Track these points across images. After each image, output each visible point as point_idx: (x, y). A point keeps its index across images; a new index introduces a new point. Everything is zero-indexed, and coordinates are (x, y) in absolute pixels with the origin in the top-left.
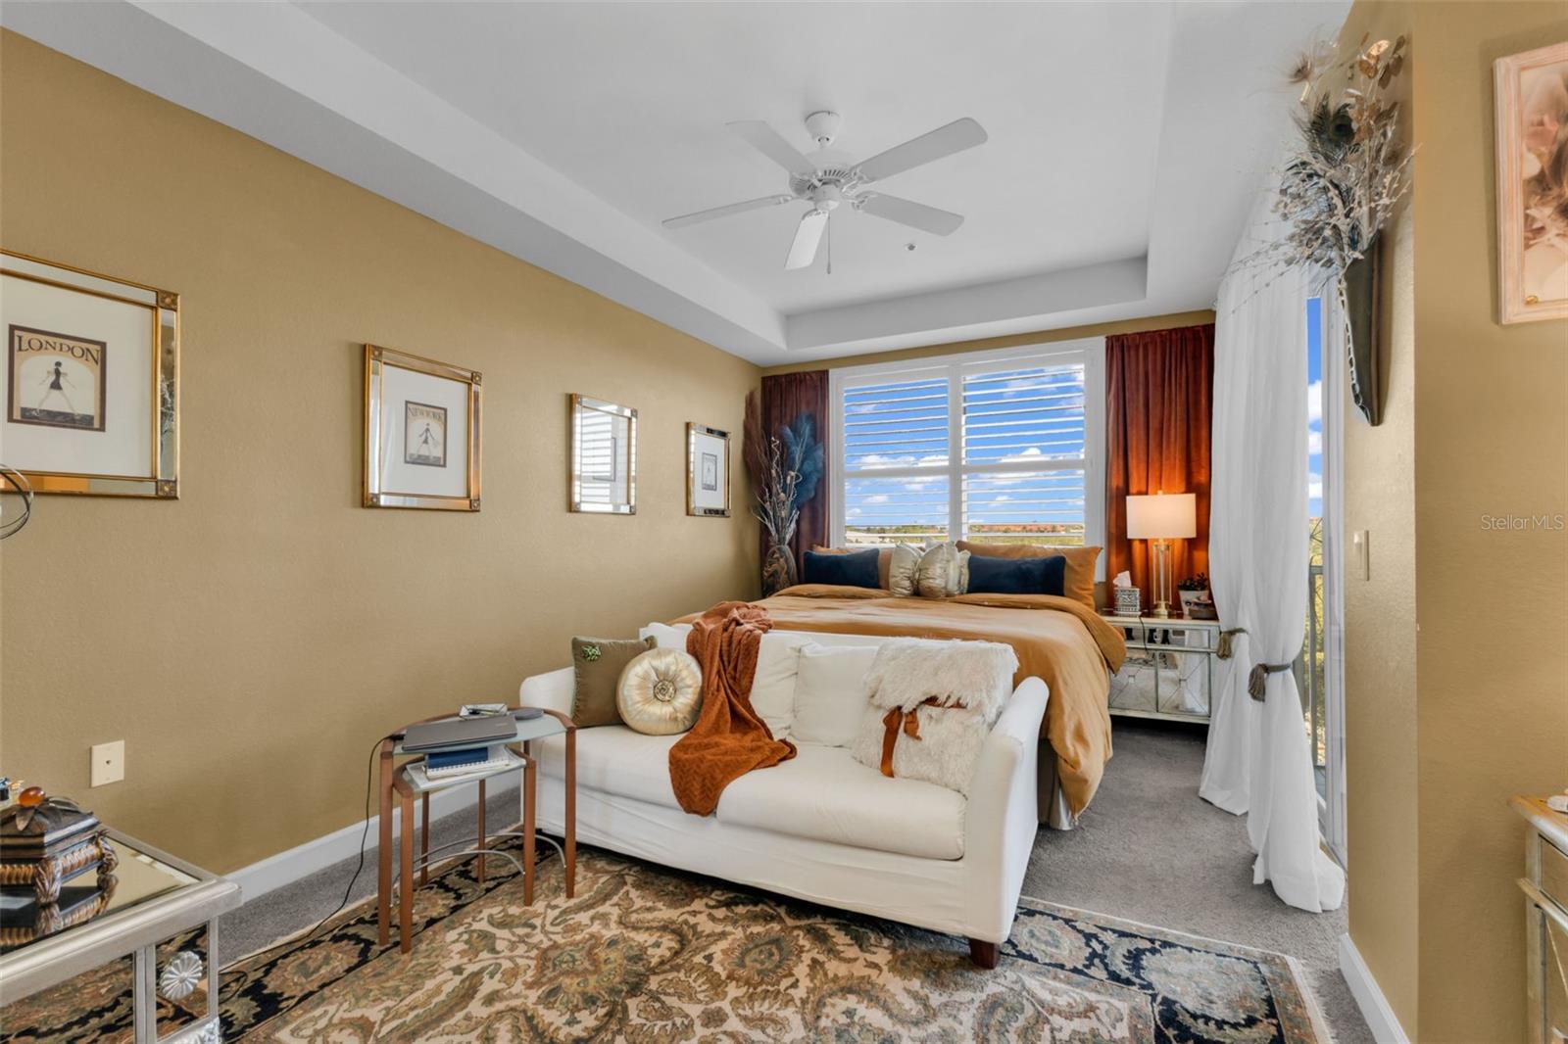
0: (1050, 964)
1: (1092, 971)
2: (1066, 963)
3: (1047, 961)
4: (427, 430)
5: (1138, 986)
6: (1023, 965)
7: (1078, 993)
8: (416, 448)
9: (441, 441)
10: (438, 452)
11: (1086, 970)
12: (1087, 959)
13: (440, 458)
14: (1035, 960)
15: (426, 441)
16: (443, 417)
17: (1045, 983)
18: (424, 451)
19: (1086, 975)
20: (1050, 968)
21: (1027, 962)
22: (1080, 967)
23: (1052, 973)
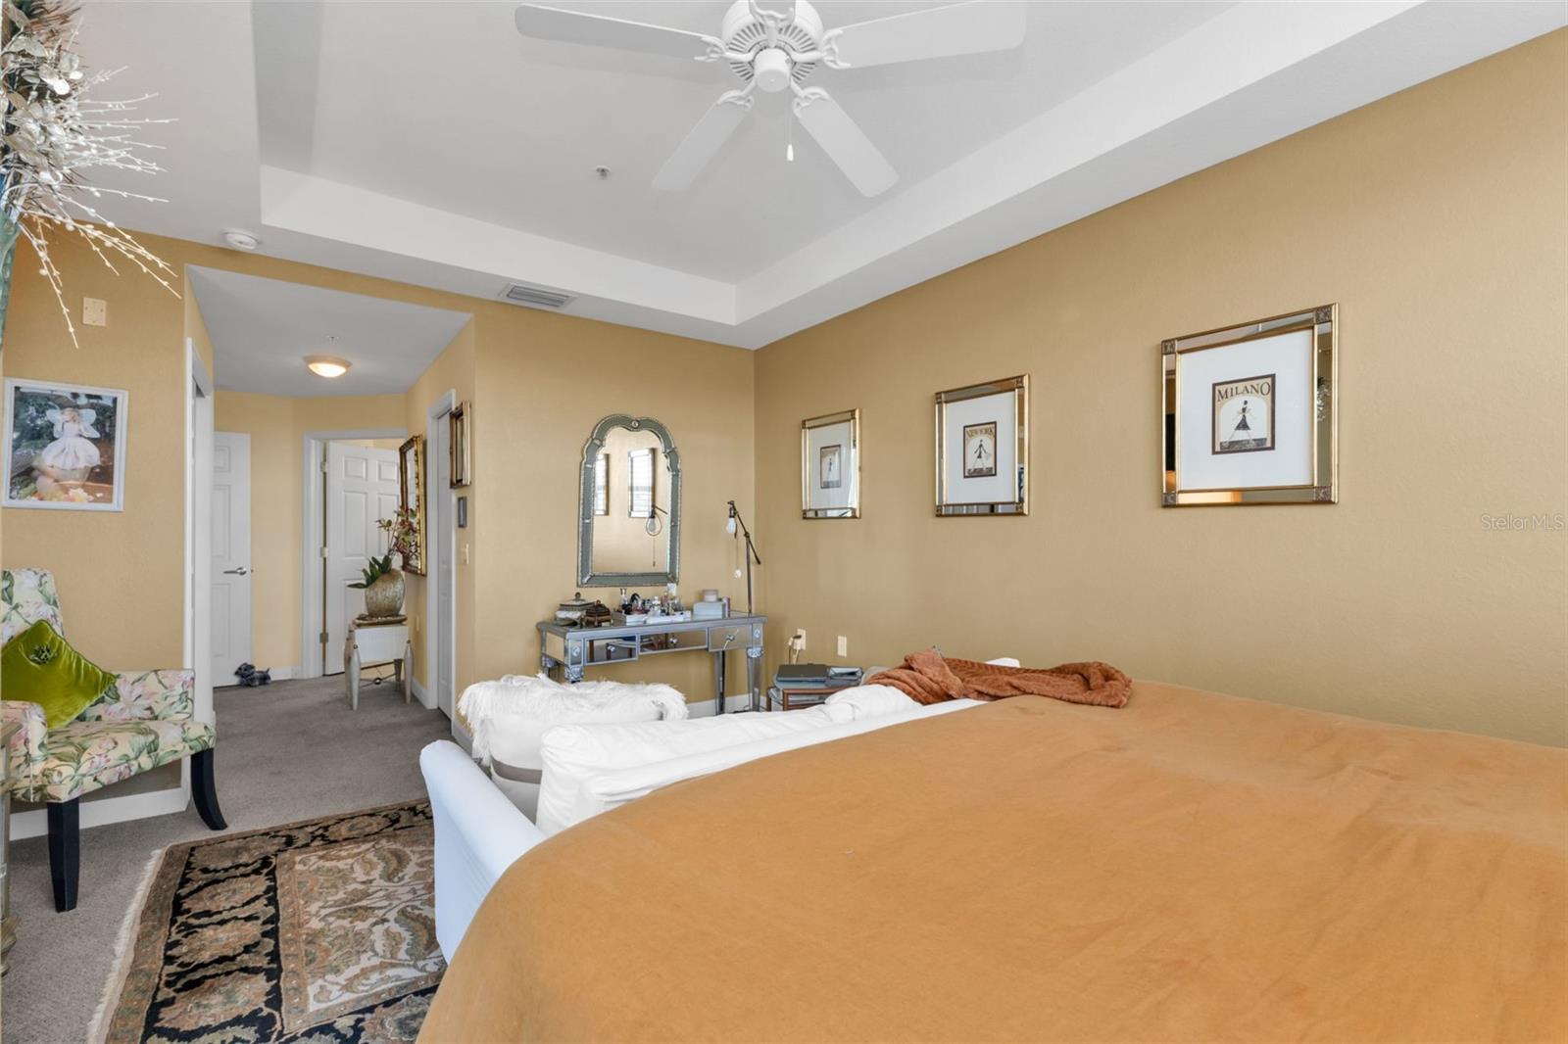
0: (399, 999)
1: (350, 1021)
2: (384, 1010)
3: (404, 1000)
4: (981, 446)
5: (299, 1035)
6: (426, 982)
7: (362, 991)
8: (973, 463)
9: (992, 452)
10: (989, 464)
11: (360, 1016)
12: (362, 1029)
13: (991, 468)
14: (416, 994)
15: (980, 457)
16: (993, 430)
17: (397, 980)
18: (979, 465)
19: (358, 1012)
20: (398, 996)
21: (424, 987)
22: (368, 1016)
23: (393, 993)
